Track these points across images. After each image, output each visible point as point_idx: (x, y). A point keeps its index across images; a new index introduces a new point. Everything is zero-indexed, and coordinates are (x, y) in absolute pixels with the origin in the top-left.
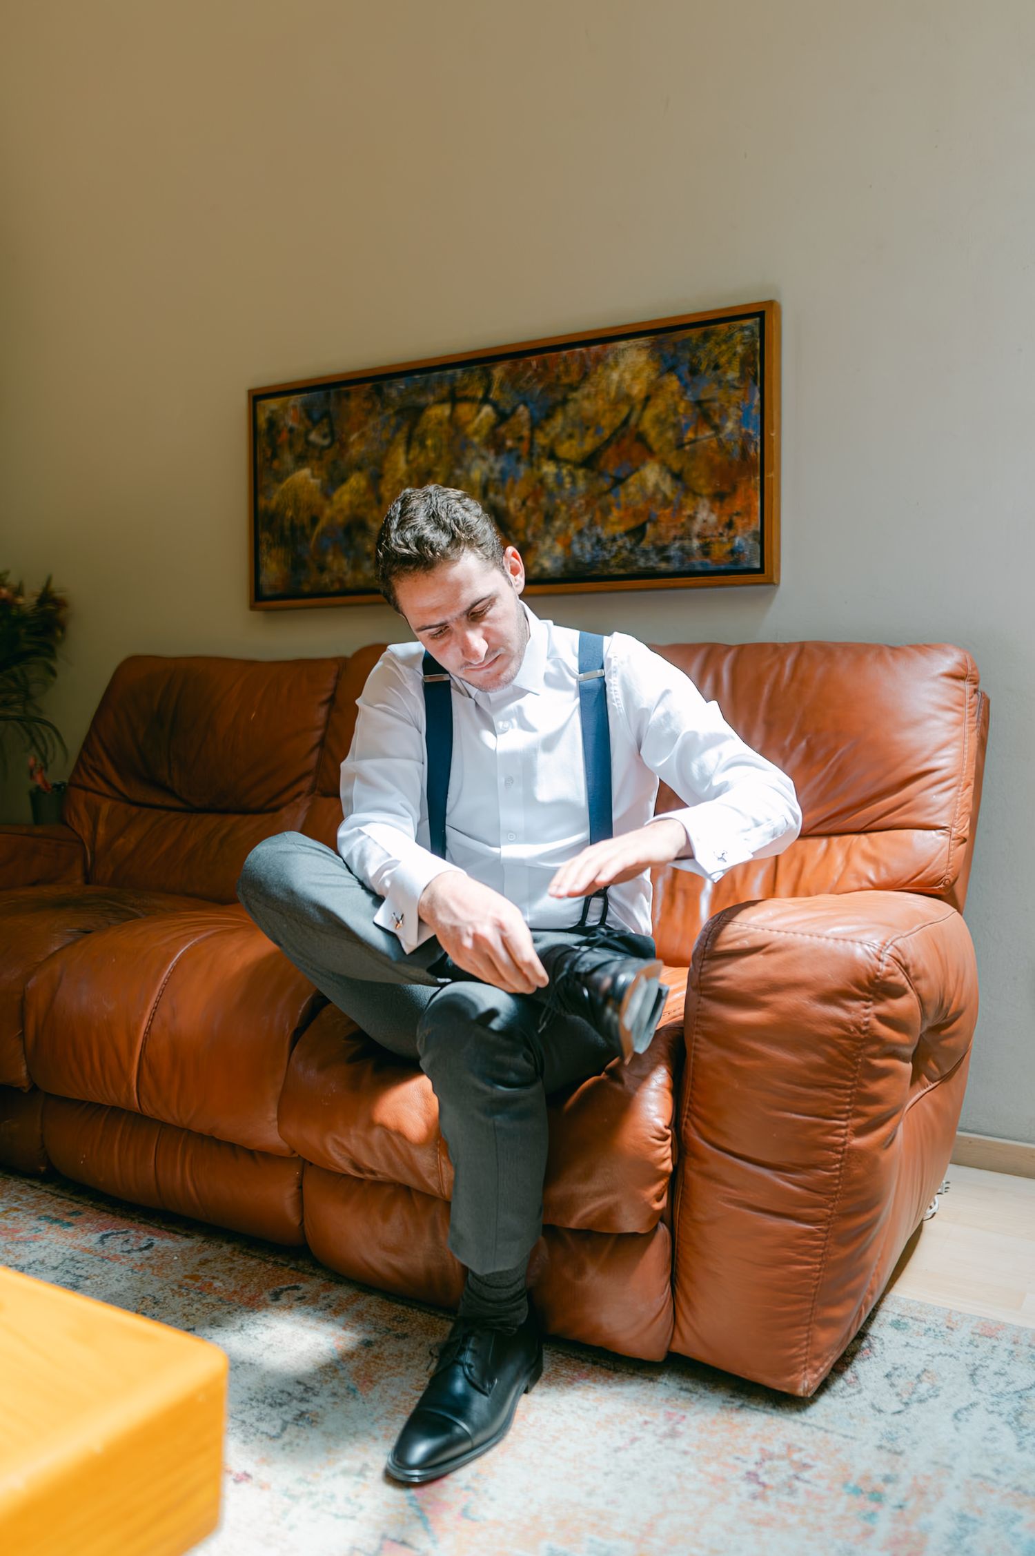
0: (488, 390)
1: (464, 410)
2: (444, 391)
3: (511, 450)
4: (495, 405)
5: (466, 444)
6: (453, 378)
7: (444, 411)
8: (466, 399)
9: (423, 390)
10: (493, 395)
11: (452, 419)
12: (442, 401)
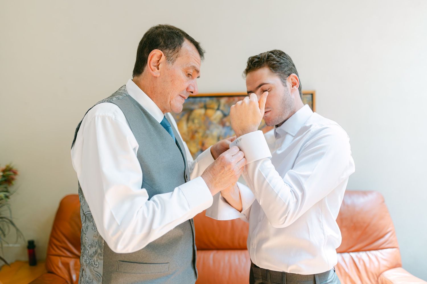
0: (219, 106)
1: (210, 112)
2: (202, 104)
3: (228, 127)
4: (222, 111)
5: (211, 123)
6: (205, 101)
7: (202, 111)
8: (210, 108)
9: (193, 103)
10: (222, 108)
11: (205, 115)
12: (201, 108)
